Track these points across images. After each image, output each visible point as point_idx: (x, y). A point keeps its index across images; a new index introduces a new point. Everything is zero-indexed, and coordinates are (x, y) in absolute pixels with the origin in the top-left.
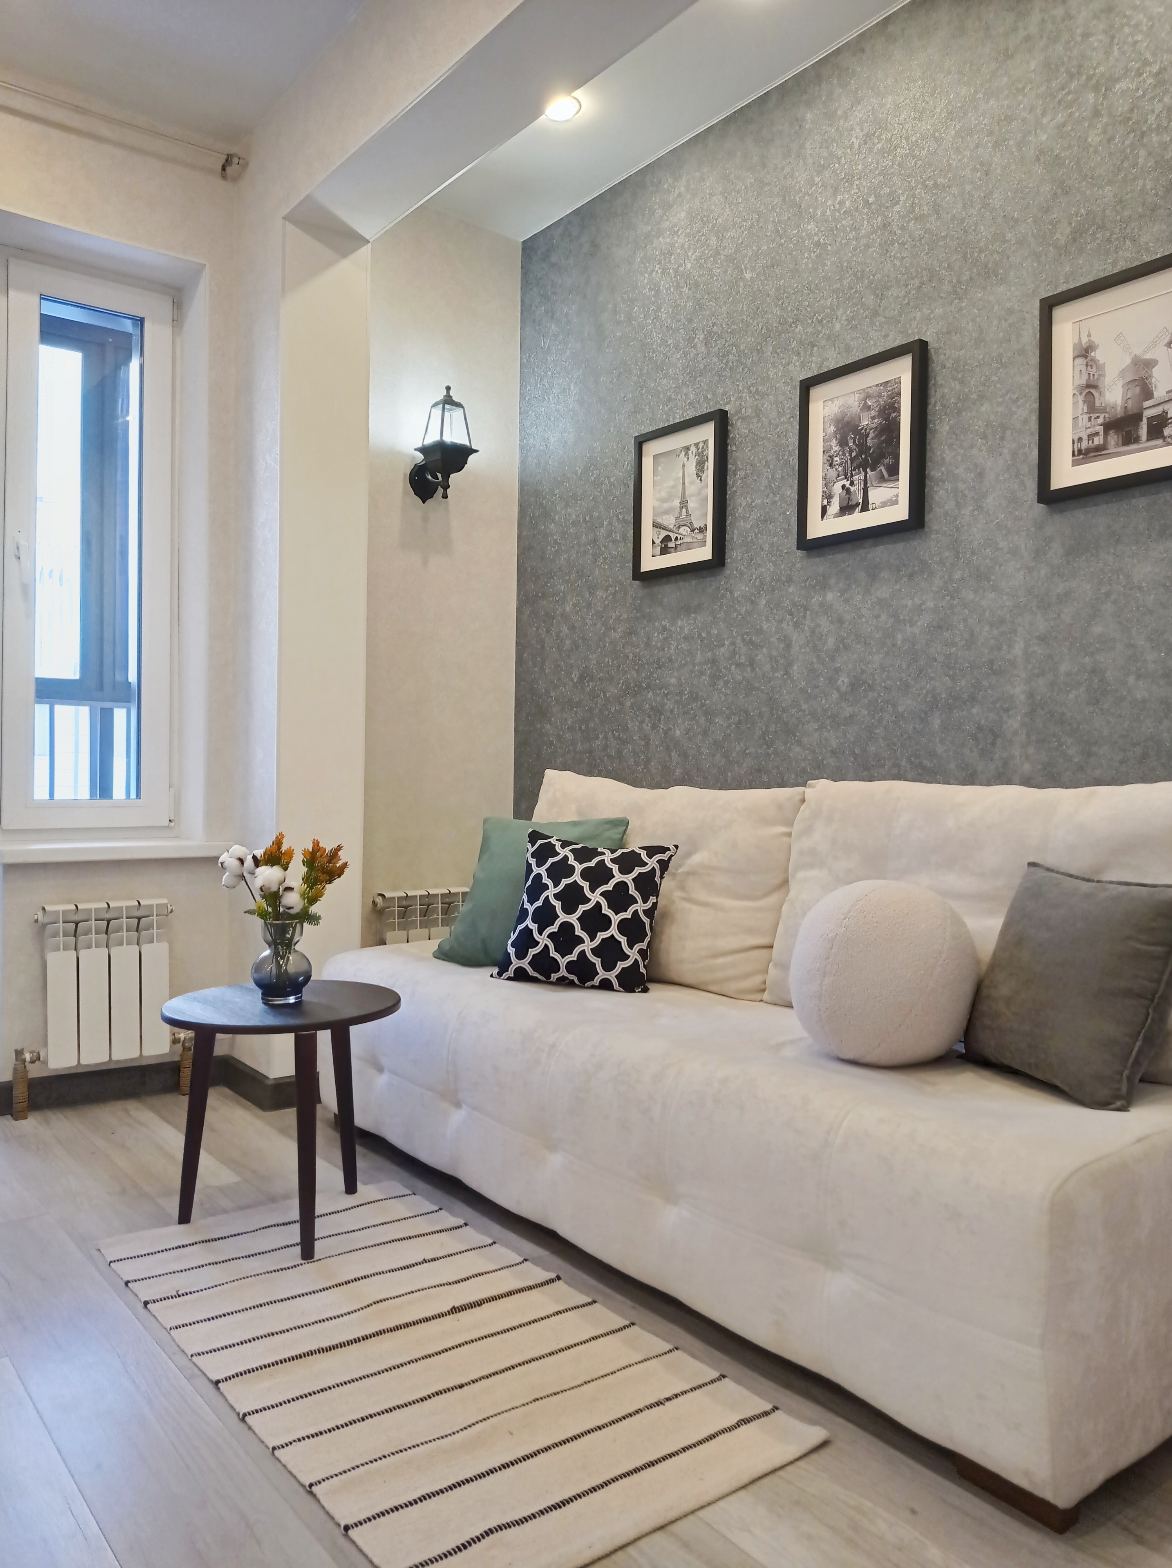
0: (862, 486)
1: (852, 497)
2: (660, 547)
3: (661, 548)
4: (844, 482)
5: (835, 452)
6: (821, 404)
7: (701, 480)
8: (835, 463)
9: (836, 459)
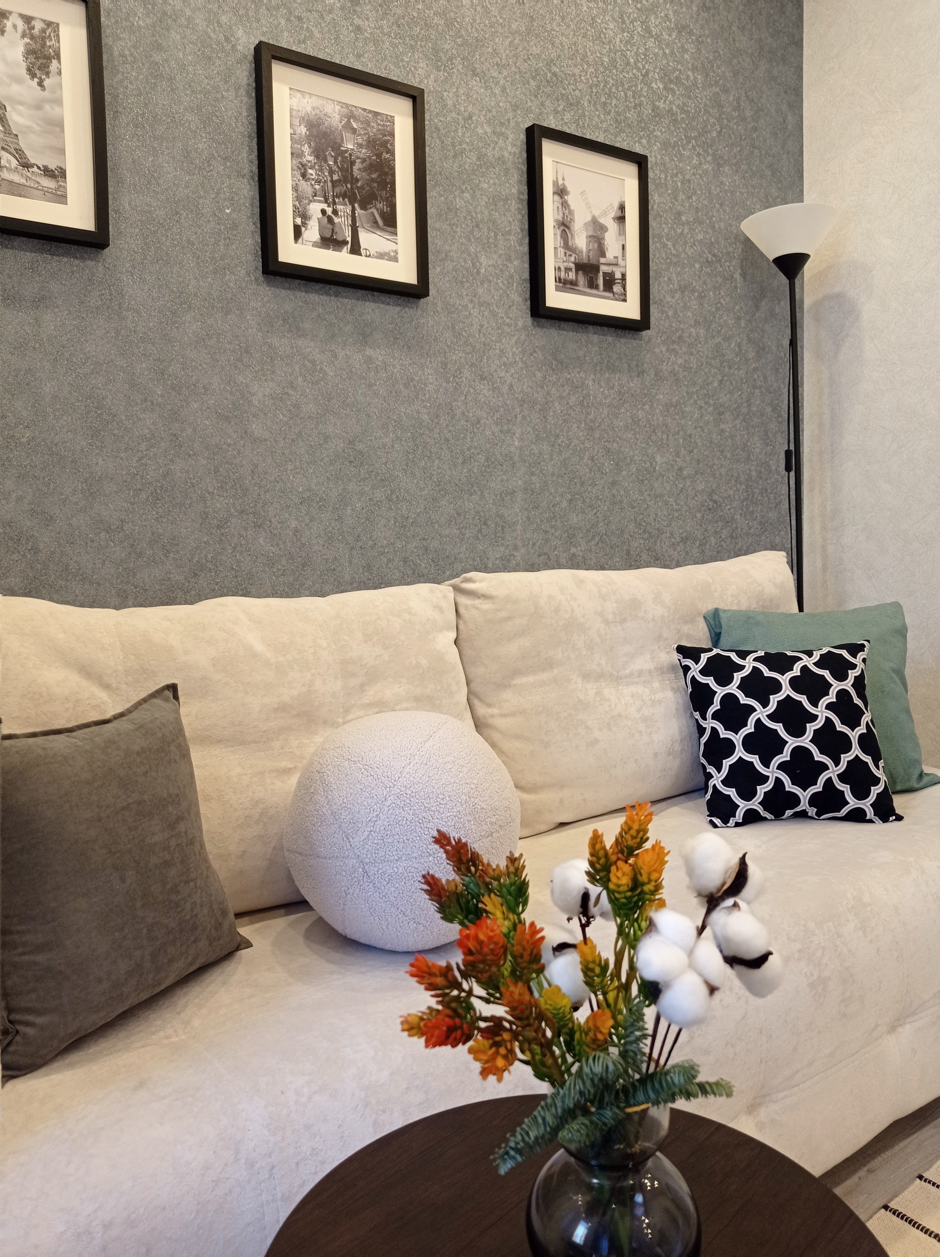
0: (350, 222)
1: (336, 230)
4: (324, 206)
5: (309, 161)
7: (41, 84)
8: (308, 176)
9: (310, 171)
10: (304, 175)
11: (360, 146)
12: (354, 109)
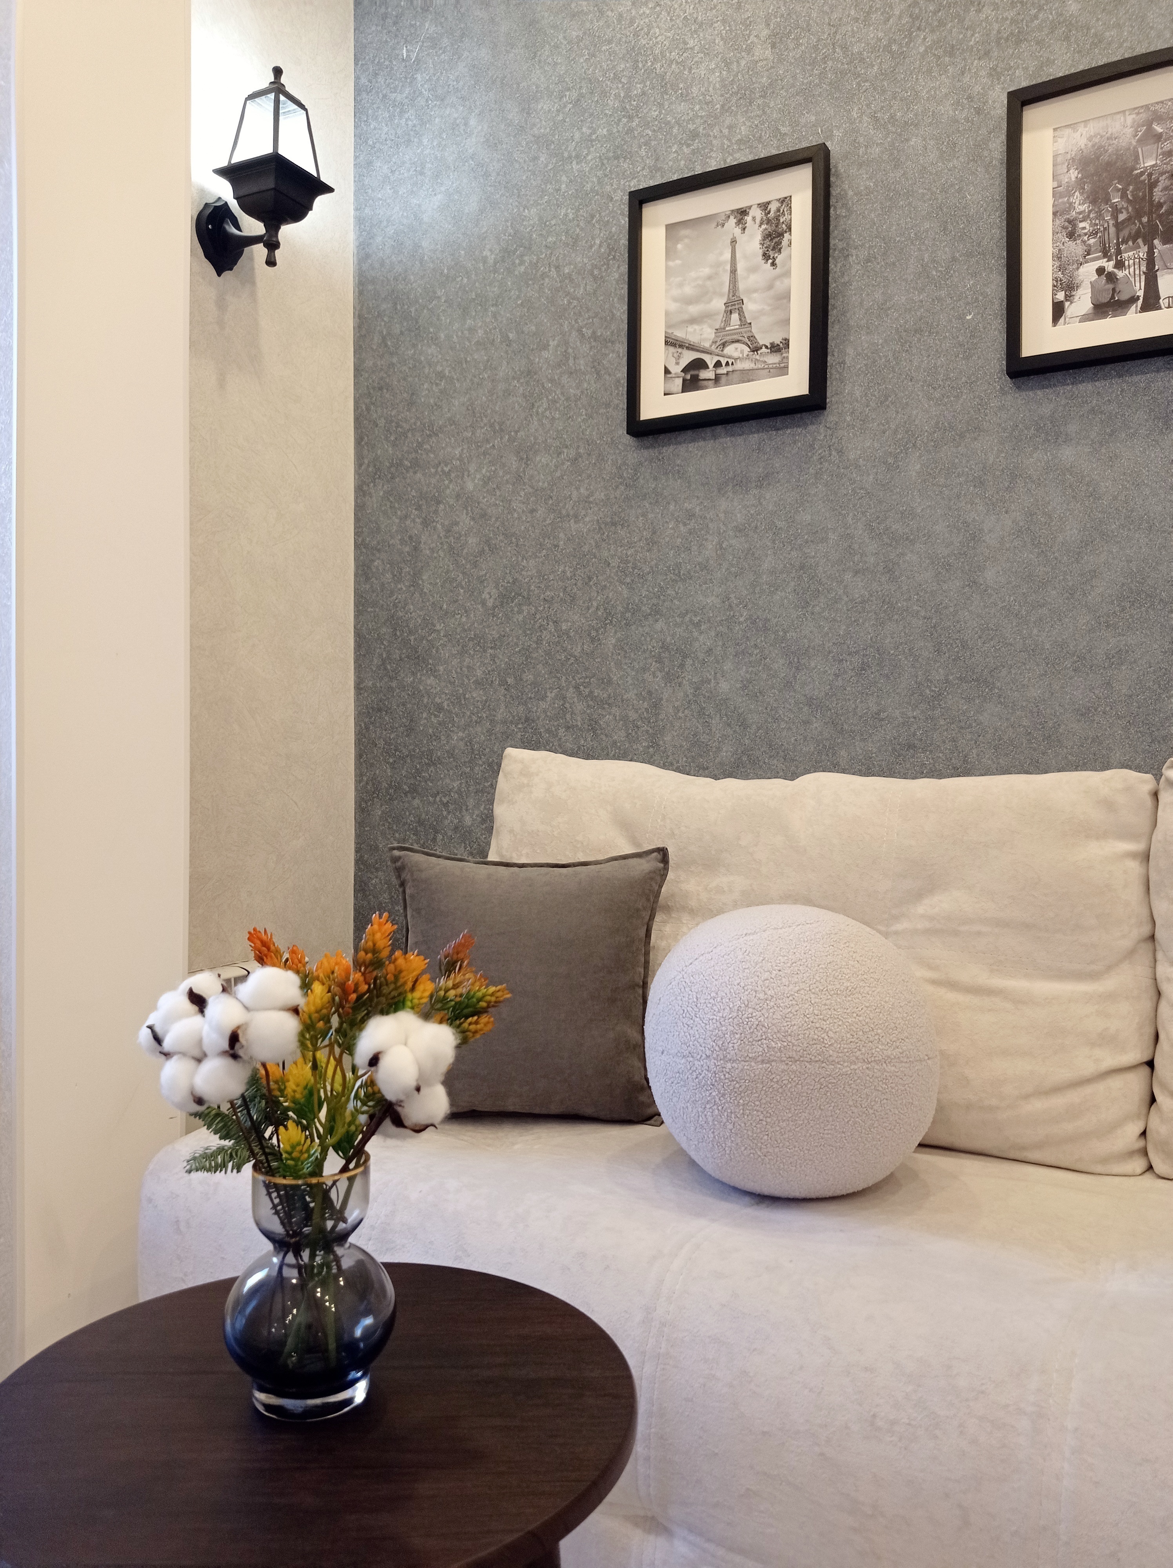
0: (1144, 268)
1: (1121, 287)
2: (681, 380)
3: (684, 380)
4: (1103, 263)
5: (1080, 213)
6: (1049, 133)
7: (773, 264)
8: (1079, 232)
9: (1082, 225)
10: (1071, 235)
12: (1158, 107)
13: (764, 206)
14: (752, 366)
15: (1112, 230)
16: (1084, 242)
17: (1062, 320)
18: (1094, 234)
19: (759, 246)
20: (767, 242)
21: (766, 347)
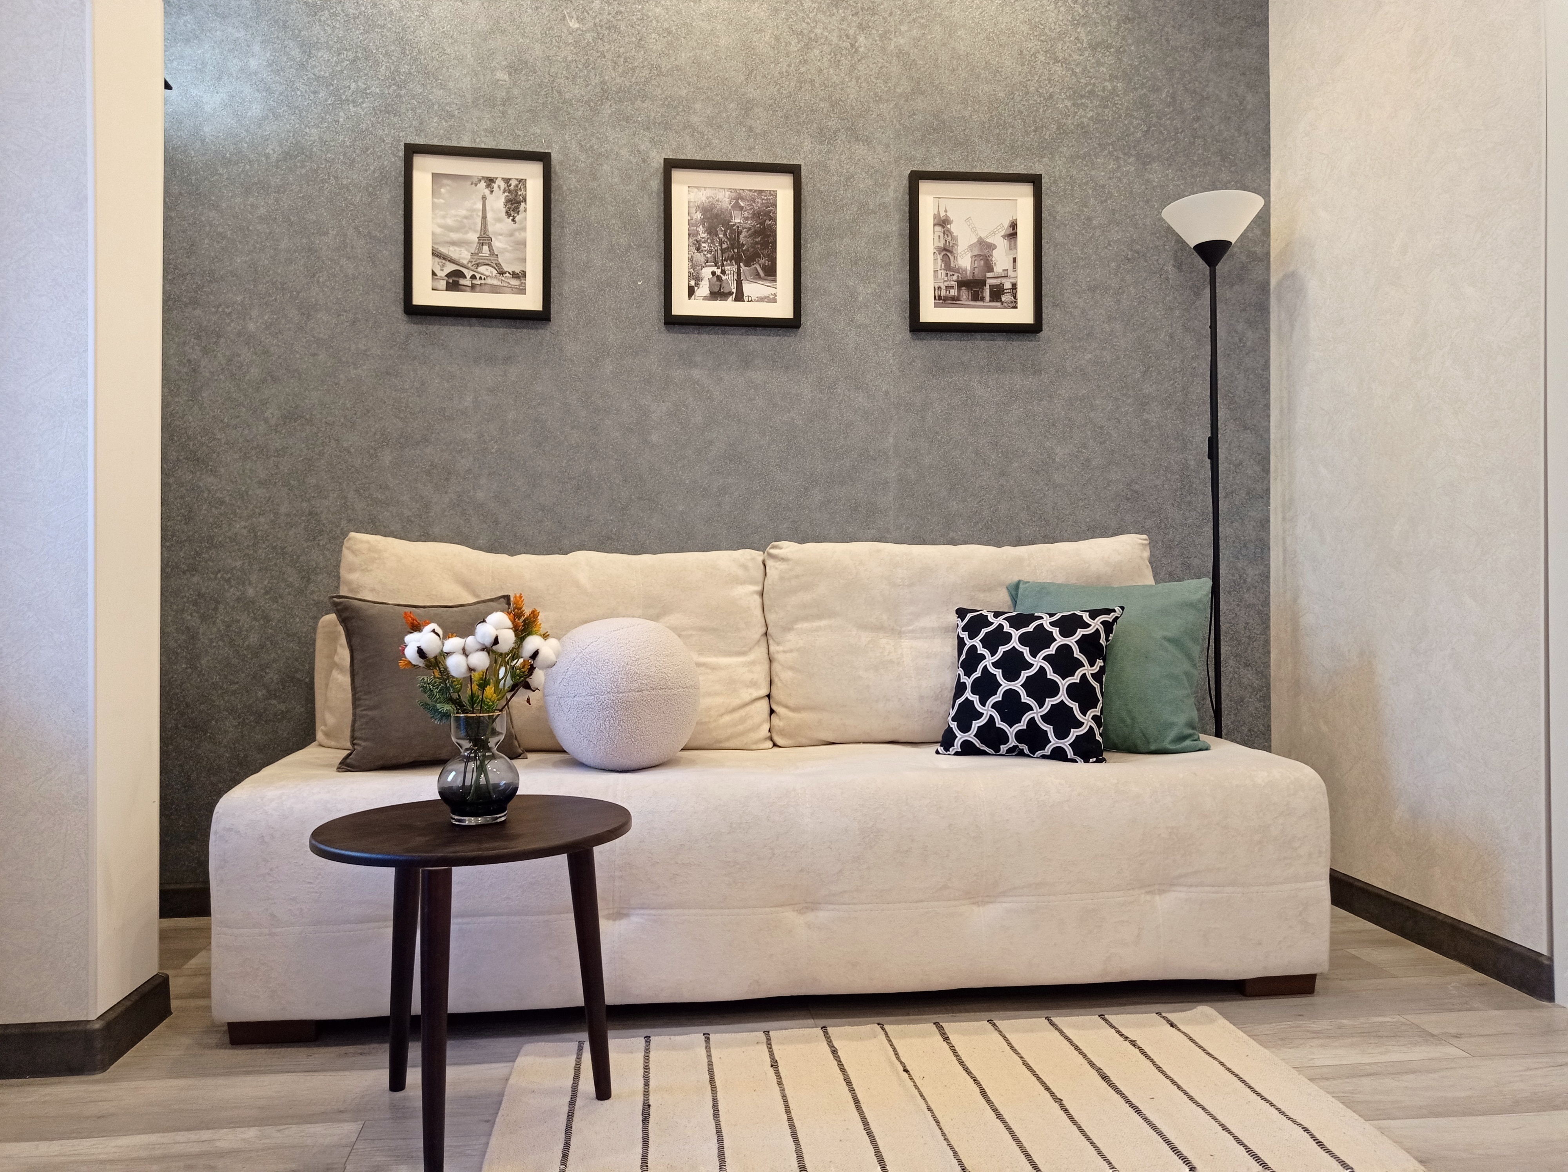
0: (736, 277)
1: (724, 285)
2: (445, 282)
3: (448, 283)
4: (714, 269)
5: (703, 238)
6: (685, 188)
7: (513, 220)
8: (702, 248)
9: (704, 245)
10: (698, 249)
11: (747, 219)
12: (741, 192)
13: (507, 181)
14: (499, 283)
15: (719, 252)
16: (704, 255)
17: (693, 297)
18: (710, 252)
19: (503, 206)
20: (509, 205)
21: (509, 273)
